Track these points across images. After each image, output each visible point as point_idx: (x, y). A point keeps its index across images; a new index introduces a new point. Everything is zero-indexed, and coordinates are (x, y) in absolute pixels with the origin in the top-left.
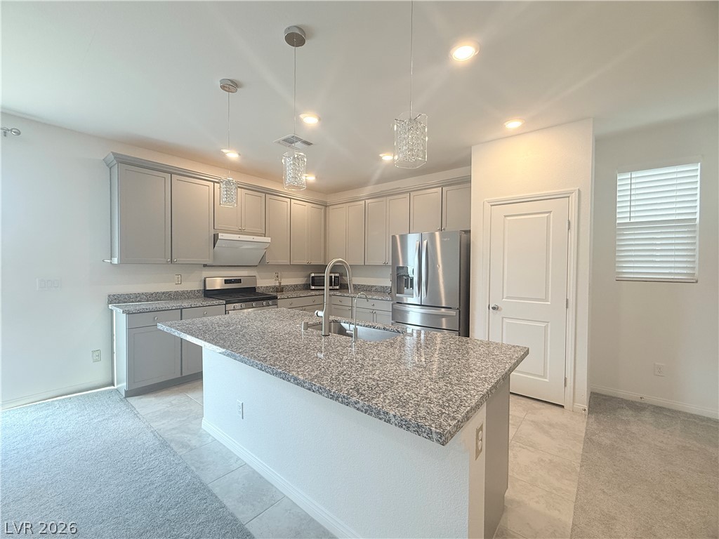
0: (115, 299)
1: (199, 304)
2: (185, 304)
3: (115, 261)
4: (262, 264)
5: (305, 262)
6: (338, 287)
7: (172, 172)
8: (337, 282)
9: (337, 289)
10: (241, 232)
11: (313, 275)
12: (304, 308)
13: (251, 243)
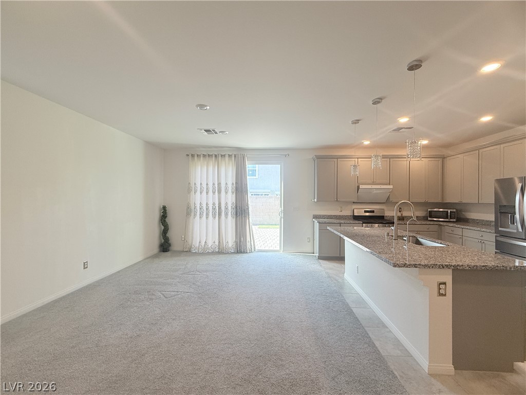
0: (315, 217)
1: (348, 222)
2: (342, 222)
3: (316, 200)
4: (388, 202)
5: (423, 201)
6: (455, 220)
7: (338, 158)
8: (453, 216)
9: (454, 222)
10: (373, 183)
11: (429, 210)
12: (421, 232)
13: (380, 189)
